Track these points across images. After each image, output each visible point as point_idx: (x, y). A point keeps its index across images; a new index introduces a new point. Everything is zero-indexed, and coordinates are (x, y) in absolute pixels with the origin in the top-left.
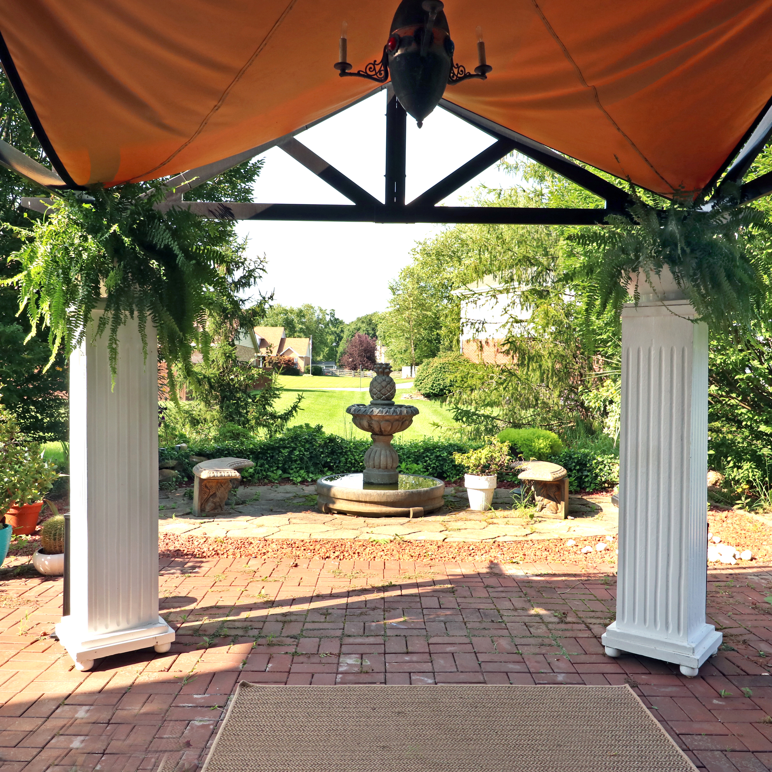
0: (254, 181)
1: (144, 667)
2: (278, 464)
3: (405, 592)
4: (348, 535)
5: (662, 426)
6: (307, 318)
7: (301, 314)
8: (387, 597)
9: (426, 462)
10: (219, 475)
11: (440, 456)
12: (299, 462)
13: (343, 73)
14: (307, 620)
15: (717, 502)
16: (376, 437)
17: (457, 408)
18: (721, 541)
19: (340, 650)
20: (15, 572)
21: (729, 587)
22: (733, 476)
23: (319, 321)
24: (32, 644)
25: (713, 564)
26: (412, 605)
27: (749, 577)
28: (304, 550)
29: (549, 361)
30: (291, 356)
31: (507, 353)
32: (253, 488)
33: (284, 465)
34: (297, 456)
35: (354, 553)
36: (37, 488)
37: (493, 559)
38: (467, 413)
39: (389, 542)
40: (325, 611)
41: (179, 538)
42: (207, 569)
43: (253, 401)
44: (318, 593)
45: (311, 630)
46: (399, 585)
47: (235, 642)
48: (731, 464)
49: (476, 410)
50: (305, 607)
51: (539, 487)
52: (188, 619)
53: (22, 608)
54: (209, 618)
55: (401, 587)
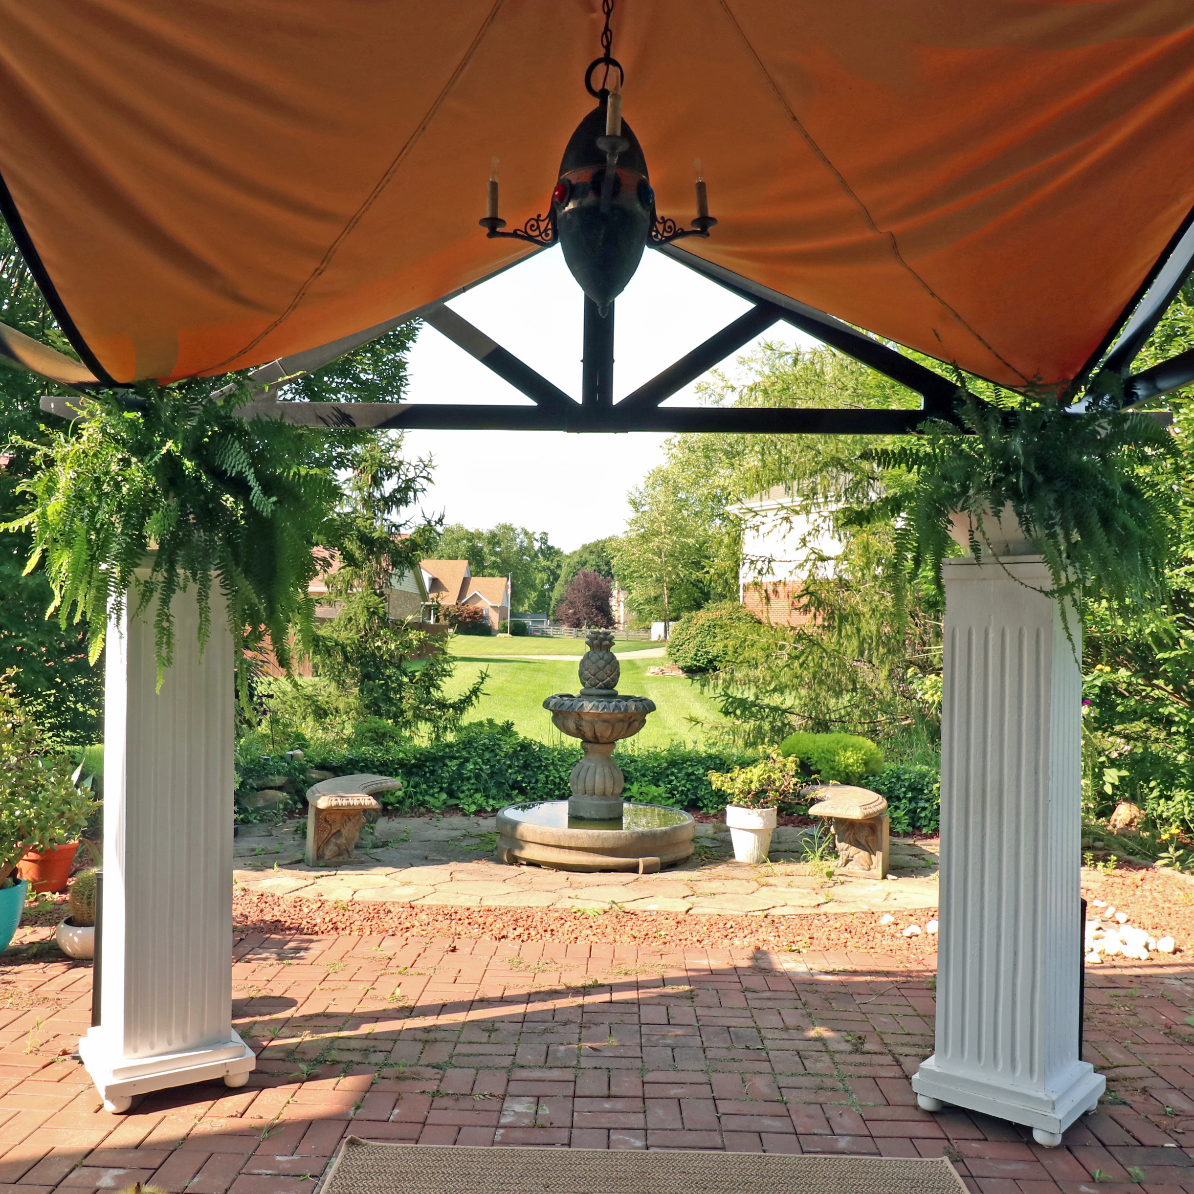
0: (408, 349)
1: (206, 1109)
2: (442, 783)
3: (617, 996)
4: (537, 901)
5: (1006, 750)
6: (503, 546)
7: (493, 539)
8: (589, 1005)
9: (670, 782)
10: (345, 803)
11: (693, 773)
12: (473, 781)
13: (493, 233)
14: (461, 1040)
15: (1131, 854)
16: (589, 746)
17: (726, 694)
18: (1128, 921)
19: (506, 1090)
20: (30, 952)
21: (1132, 998)
22: (1159, 812)
23: (523, 551)
24: (44, 1067)
25: (1110, 958)
26: (626, 1018)
27: (1167, 981)
28: (470, 924)
29: (872, 622)
30: (479, 605)
31: (806, 609)
32: (401, 820)
33: (450, 784)
34: (470, 771)
35: (546, 931)
36: (63, 827)
37: (760, 945)
38: (742, 703)
39: (602, 913)
40: (490, 1024)
41: (281, 900)
42: (318, 953)
43: (411, 681)
44: (481, 996)
45: (464, 1055)
46: (608, 985)
47: (346, 1073)
48: (1156, 793)
49: (757, 698)
50: (460, 1017)
51: (842, 828)
52: (280, 1034)
53: (34, 1010)
54: (312, 1033)
55: (611, 988)
